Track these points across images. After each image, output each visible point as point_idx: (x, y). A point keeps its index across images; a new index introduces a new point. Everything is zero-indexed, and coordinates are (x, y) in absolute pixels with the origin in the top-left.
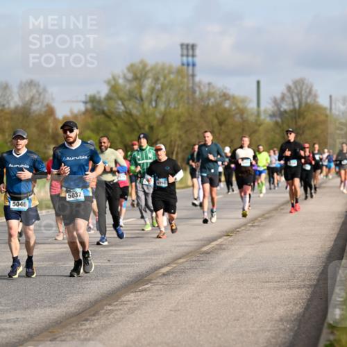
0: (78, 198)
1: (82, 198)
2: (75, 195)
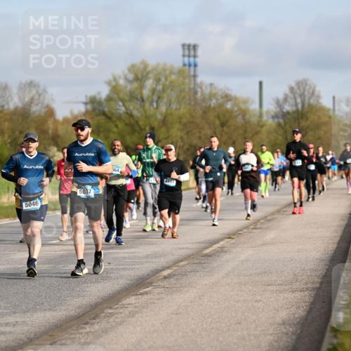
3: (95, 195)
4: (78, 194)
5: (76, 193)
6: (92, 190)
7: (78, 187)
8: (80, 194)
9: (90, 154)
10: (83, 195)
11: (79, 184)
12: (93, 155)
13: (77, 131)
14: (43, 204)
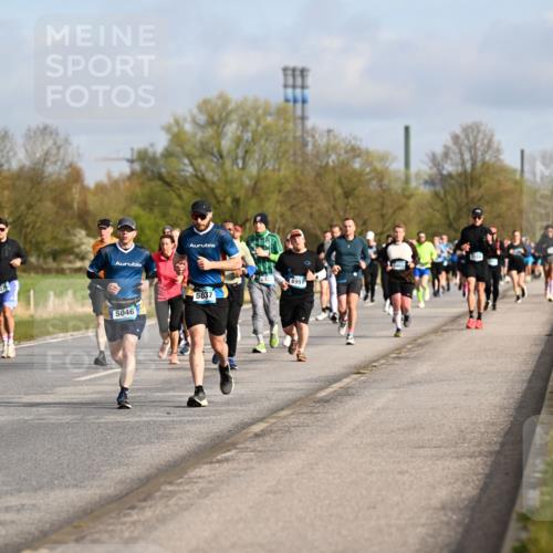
0: (209, 299)
1: (213, 299)
2: (205, 295)
3: (218, 299)
4: (195, 299)
5: (192, 298)
6: (214, 293)
7: (195, 290)
8: (197, 298)
9: (209, 246)
10: (201, 300)
11: (196, 285)
12: (213, 246)
13: (196, 219)
14: (141, 313)
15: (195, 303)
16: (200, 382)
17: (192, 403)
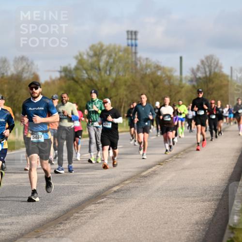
2: (37, 137)
3: (45, 139)
4: (32, 139)
5: (30, 138)
6: (43, 136)
7: (32, 134)
9: (40, 108)
10: (35, 140)
11: (32, 131)
12: (43, 109)
13: (32, 89)
14: (4, 148)
15: (32, 141)
16: (34, 187)
17: (30, 200)
